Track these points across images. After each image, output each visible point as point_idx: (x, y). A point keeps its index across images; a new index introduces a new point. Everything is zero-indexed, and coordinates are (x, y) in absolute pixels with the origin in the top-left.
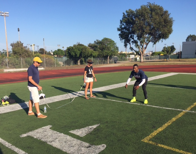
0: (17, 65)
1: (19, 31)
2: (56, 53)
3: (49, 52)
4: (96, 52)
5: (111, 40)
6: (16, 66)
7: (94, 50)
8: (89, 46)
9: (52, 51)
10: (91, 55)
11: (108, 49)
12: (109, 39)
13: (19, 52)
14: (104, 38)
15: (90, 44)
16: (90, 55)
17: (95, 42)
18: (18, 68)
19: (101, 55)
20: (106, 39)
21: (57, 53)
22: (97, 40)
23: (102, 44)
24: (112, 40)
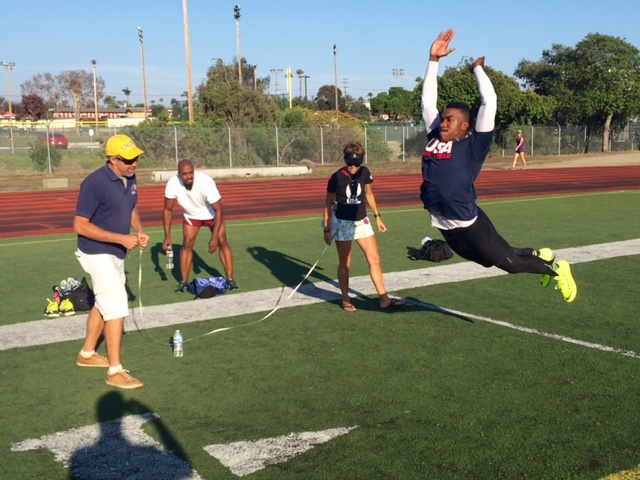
0: (214, 153)
1: (237, 17)
2: (381, 107)
3: (361, 98)
4: (545, 101)
5: (622, 43)
6: (210, 157)
7: (536, 91)
8: (518, 73)
9: (370, 94)
10: (524, 111)
11: (609, 84)
12: (611, 39)
13: (224, 104)
14: (589, 36)
15: (522, 64)
16: (518, 115)
17: (545, 54)
18: (217, 167)
19: (574, 111)
20: (598, 42)
21: (386, 106)
22: (556, 47)
23: (577, 66)
24: (628, 46)
